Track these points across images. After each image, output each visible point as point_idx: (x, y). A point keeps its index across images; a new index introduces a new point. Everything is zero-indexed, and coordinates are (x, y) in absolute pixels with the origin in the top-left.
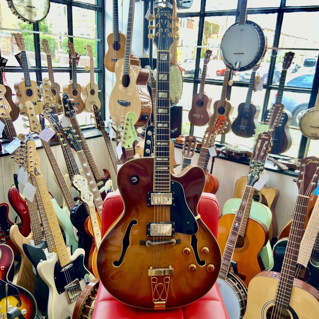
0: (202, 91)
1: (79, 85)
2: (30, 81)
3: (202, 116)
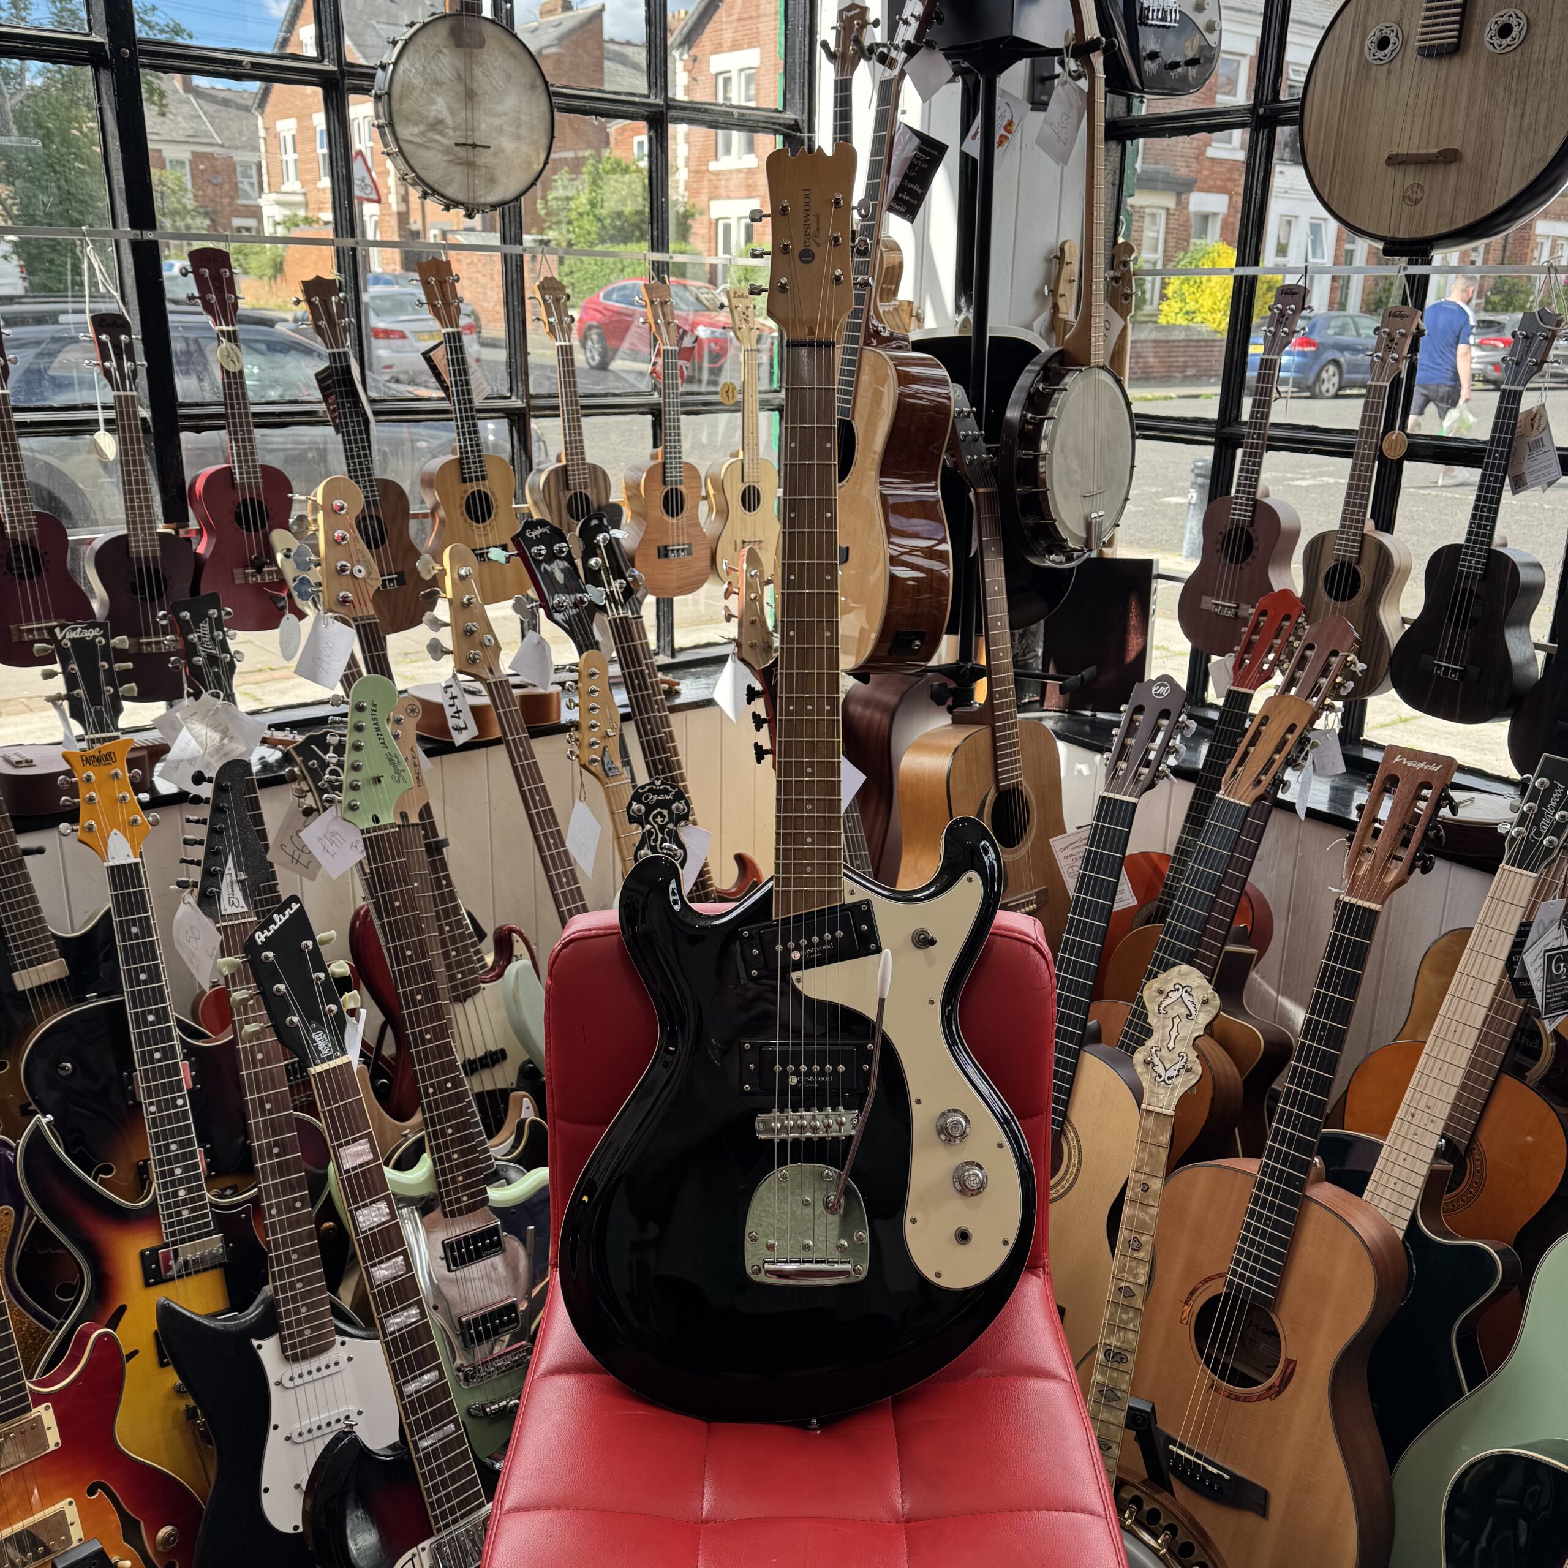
0: (1250, 486)
1: (692, 468)
2: (480, 456)
3: (1243, 606)
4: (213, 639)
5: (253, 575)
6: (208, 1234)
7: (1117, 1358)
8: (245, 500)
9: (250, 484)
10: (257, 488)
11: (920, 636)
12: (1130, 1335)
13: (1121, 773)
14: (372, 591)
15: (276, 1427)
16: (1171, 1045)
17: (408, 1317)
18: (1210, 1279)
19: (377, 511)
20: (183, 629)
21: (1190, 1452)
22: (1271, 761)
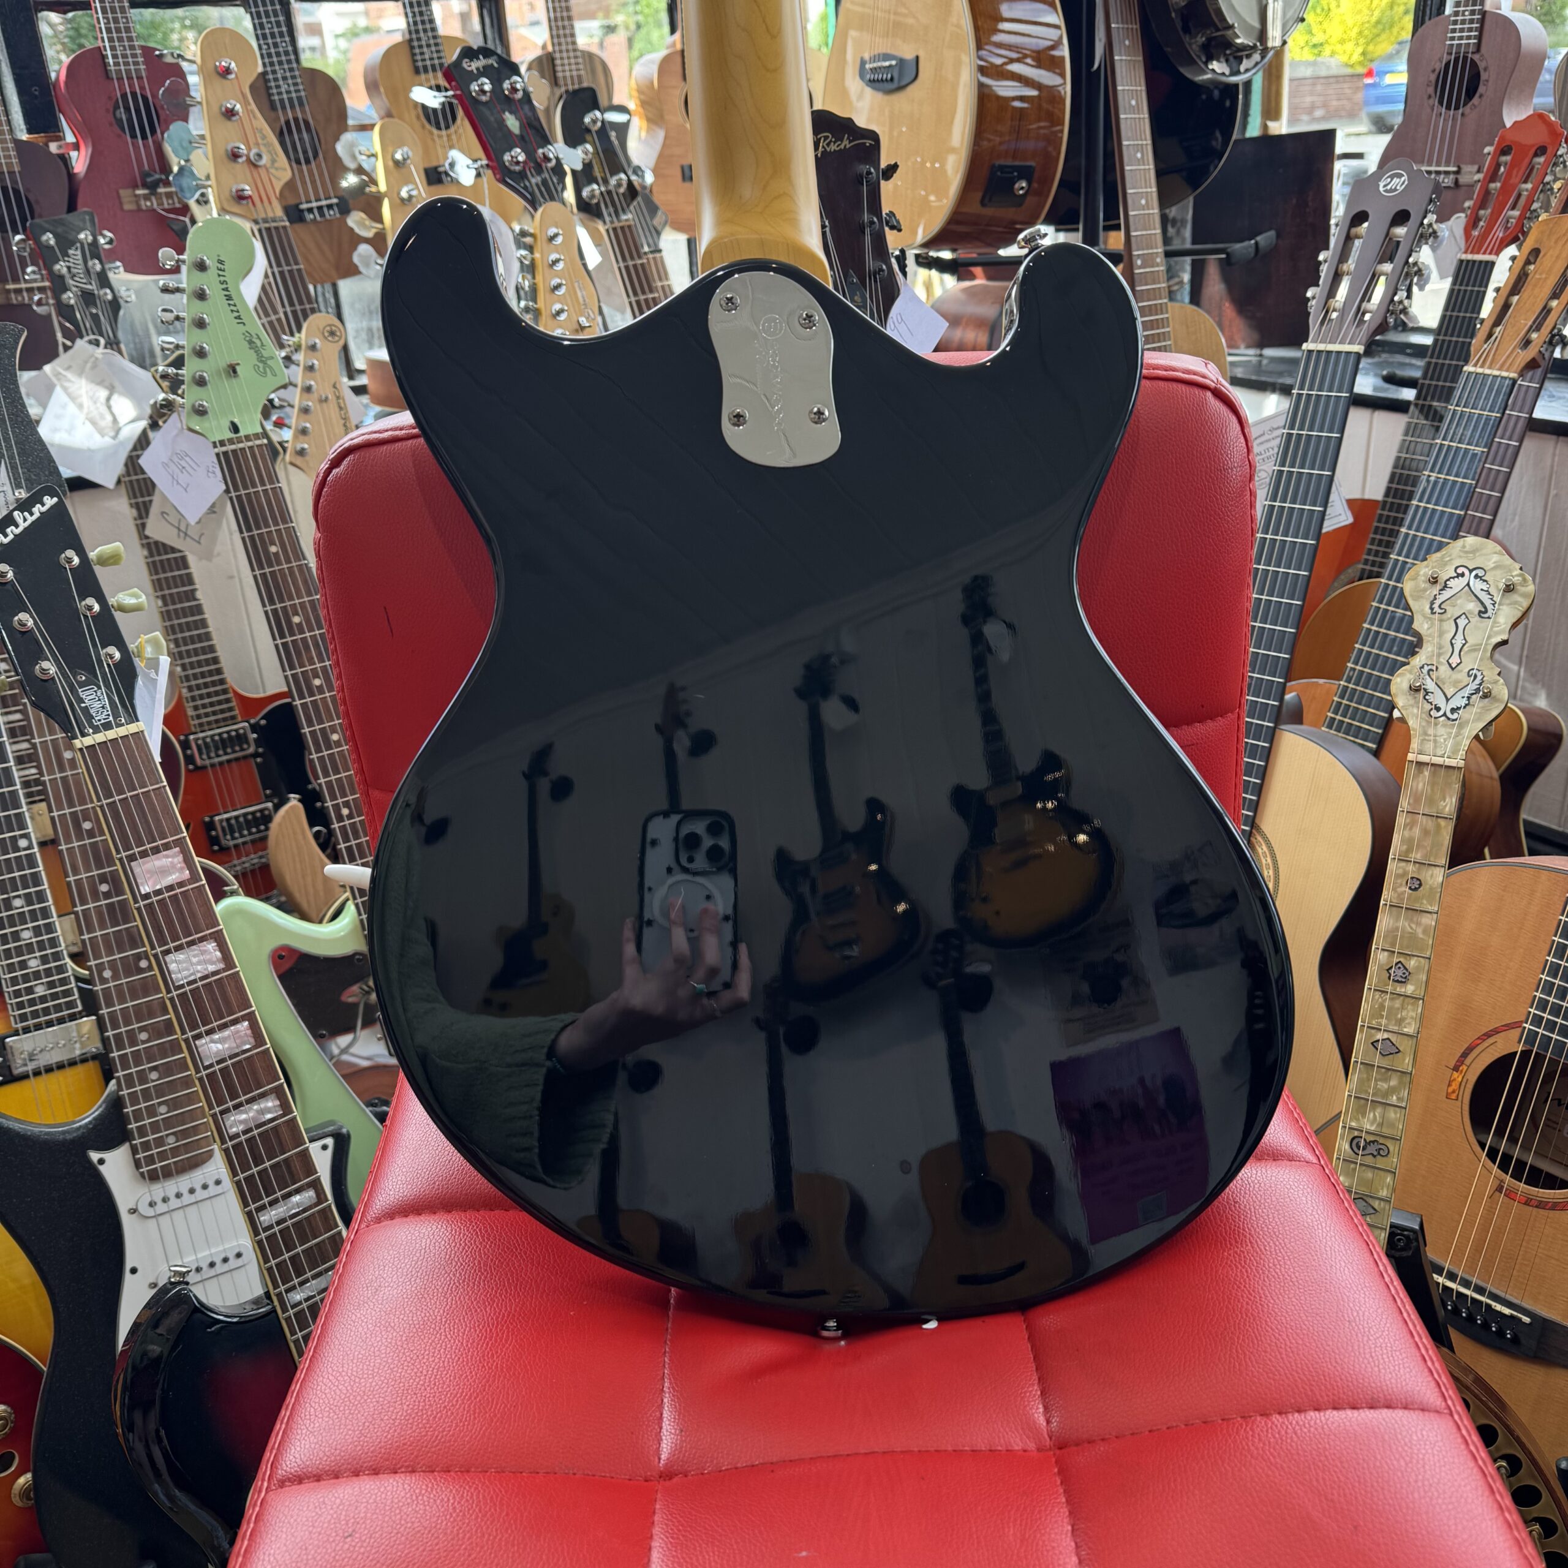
2: (435, 37)
3: (1466, 168)
4: (88, 271)
5: (146, 198)
6: (73, 1017)
7: (1372, 1149)
8: (124, 96)
9: (128, 72)
10: (140, 78)
11: (1025, 173)
12: (1392, 1114)
13: (1334, 315)
14: (278, 186)
15: (134, 1271)
16: (1455, 660)
17: (262, 1112)
18: (1496, 1031)
19: (303, 112)
20: (44, 257)
21: (1466, 1284)
22: (1546, 311)
